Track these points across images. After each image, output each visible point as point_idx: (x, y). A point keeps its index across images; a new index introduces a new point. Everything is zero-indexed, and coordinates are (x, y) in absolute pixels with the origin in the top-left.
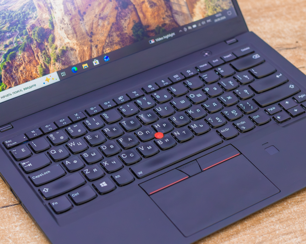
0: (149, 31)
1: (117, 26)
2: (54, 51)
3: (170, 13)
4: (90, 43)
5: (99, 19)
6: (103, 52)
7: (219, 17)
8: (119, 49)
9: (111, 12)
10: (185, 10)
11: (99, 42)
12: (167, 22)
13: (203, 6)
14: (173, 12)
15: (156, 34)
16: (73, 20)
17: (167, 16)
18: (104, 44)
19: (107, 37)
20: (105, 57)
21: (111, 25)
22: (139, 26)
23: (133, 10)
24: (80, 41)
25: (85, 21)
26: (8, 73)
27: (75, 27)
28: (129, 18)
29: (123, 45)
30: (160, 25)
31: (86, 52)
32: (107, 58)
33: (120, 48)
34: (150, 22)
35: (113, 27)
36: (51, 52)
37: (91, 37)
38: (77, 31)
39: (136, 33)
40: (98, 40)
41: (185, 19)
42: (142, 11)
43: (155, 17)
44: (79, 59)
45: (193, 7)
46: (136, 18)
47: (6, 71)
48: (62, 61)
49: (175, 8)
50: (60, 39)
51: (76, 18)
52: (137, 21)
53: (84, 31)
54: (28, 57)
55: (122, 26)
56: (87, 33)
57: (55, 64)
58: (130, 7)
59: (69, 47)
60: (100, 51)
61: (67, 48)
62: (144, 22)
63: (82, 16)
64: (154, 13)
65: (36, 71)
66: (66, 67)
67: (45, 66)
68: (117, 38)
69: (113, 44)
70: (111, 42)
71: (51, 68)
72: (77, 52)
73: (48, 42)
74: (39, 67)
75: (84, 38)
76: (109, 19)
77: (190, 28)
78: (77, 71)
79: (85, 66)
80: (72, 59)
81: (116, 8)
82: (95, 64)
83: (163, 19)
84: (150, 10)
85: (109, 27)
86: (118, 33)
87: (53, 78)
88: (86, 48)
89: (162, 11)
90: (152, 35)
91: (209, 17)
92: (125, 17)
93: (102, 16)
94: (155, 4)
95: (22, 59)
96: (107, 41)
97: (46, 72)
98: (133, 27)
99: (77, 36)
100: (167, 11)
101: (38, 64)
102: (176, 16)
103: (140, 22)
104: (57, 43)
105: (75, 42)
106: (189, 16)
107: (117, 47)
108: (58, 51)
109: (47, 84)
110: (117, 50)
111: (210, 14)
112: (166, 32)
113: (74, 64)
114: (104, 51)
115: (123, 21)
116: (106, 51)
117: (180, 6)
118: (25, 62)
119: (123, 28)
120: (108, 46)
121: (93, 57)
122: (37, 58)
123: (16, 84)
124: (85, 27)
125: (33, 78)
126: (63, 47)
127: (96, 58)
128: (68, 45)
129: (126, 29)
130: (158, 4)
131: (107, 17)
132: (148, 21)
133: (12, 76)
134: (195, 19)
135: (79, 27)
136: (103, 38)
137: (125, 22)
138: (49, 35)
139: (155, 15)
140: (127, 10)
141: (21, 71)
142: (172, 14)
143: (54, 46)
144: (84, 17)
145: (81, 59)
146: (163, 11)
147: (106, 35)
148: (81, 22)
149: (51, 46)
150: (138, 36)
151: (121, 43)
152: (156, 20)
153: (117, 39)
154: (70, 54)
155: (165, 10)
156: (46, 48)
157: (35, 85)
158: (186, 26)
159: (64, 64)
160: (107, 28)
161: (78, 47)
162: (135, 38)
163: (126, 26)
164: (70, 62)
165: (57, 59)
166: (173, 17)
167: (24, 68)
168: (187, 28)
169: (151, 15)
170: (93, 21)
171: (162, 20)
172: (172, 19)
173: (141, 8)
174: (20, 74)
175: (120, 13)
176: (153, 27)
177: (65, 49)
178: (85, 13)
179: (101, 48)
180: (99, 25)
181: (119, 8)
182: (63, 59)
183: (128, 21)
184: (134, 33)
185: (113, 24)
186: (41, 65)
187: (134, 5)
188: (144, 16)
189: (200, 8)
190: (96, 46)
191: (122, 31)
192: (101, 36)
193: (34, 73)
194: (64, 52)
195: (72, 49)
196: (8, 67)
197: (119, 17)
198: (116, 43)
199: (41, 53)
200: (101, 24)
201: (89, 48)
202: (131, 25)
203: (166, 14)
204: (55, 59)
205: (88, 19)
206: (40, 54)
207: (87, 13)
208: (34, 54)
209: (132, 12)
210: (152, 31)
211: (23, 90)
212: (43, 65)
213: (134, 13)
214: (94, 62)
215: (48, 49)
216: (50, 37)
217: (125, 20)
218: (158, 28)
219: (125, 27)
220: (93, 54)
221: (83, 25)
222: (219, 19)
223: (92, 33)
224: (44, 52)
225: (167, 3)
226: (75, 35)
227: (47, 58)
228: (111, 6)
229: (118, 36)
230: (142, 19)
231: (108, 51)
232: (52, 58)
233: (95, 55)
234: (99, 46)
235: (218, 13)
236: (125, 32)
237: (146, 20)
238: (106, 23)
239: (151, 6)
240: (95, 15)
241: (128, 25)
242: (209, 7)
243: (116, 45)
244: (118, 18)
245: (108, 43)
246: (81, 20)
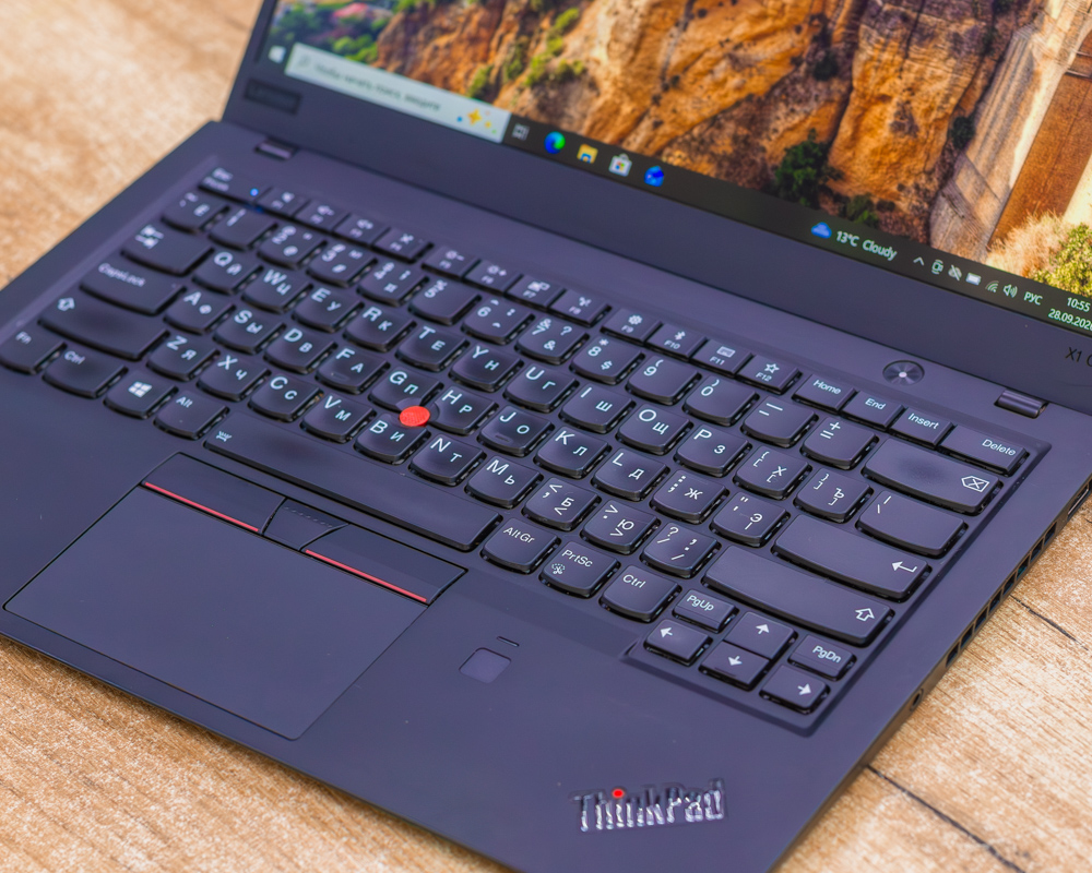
0: (828, 191)
1: (754, 112)
2: (550, 56)
3: (932, 187)
4: (648, 102)
5: (724, 57)
6: (660, 152)
7: (1076, 313)
8: (707, 177)
9: (774, 62)
10: (987, 211)
11: (673, 116)
12: (904, 205)
13: (1052, 241)
14: (946, 191)
15: (843, 214)
16: (660, 11)
17: (917, 187)
18: (681, 133)
19: (705, 120)
20: (655, 169)
21: (743, 95)
22: (815, 155)
23: (837, 97)
24: (630, 80)
25: (684, 36)
26: (406, 30)
27: (649, 31)
28: (808, 114)
29: (728, 174)
30: (875, 200)
31: (620, 119)
32: (656, 175)
33: (713, 175)
34: (855, 168)
35: (744, 105)
36: (540, 52)
37: (666, 89)
38: (645, 45)
39: (790, 171)
40: (674, 111)
41: (965, 238)
42: (858, 120)
43: (880, 163)
44: (587, 123)
45: (1019, 221)
46: (823, 128)
47: (406, 22)
48: (546, 97)
49: (964, 183)
50: (587, 39)
51: (670, 13)
52: (822, 139)
53: (660, 59)
54: (480, 24)
55: (769, 121)
56: (664, 70)
57: (521, 90)
58: (837, 86)
59: (591, 73)
60: (658, 142)
61: (585, 71)
62: (837, 157)
63: (690, 17)
64: (888, 153)
65: (467, 77)
66: (543, 119)
67: (499, 78)
68: (728, 141)
69: (703, 153)
70: (702, 142)
71: (507, 94)
72: (599, 102)
73: (553, 22)
74: (481, 68)
75: (646, 78)
76: (751, 76)
77: (955, 272)
78: (558, 151)
79: (588, 153)
80: (574, 111)
81: (796, 61)
82: (613, 168)
83: (901, 187)
84: (885, 133)
85: (732, 98)
86: (743, 131)
87: (489, 122)
88: (627, 109)
89: (917, 163)
90: (828, 206)
91: (1042, 287)
92: (800, 102)
93: (741, 53)
94: (913, 129)
95: (462, 20)
96: (696, 131)
97: (487, 94)
98: (795, 147)
99: (632, 60)
100: (929, 174)
101: (485, 60)
102: (945, 209)
103: (826, 148)
104: (573, 42)
105: (617, 70)
106: (986, 238)
107: (705, 168)
108: (557, 64)
109: (467, 126)
110: (701, 175)
111: (1054, 281)
112: (873, 229)
113: (565, 126)
114: (667, 151)
115: (782, 110)
116: (669, 155)
117: (983, 186)
118: (462, 32)
119: (767, 129)
120: (686, 145)
121: (624, 146)
122: (494, 43)
123: (401, 72)
124: (670, 52)
125: (446, 85)
126: (576, 63)
127: (632, 156)
128: (592, 67)
129: (773, 137)
130: (922, 134)
131: (750, 66)
132: (850, 159)
133: (407, 44)
134: (995, 261)
135: (659, 40)
136: (691, 116)
137: (787, 115)
138: (569, 7)
139: (886, 160)
140: (821, 85)
141: (436, 48)
142: (937, 195)
143: (559, 43)
144: (692, 25)
145: (592, 127)
146: (920, 166)
147: (707, 112)
148: (674, 30)
149: (552, 38)
150: (788, 179)
151: (726, 164)
152: (877, 177)
153: (724, 145)
154: (579, 91)
155: (929, 166)
156: (536, 36)
157: (437, 107)
158: (949, 259)
159: (542, 107)
160: (726, 96)
161: (612, 90)
162: (775, 178)
163: (781, 129)
164: (562, 115)
165: (538, 84)
166: (932, 202)
167: (448, 46)
168: (947, 268)
169: (874, 152)
170: (707, 50)
171: (894, 188)
172: (926, 206)
173: (865, 111)
174: (426, 53)
175: (795, 81)
176: (850, 189)
177: (578, 70)
178: (703, 14)
179: (665, 140)
180: (711, 72)
181: (804, 67)
182: (552, 94)
183: (797, 119)
184: (785, 161)
185: (750, 98)
186: (491, 69)
187: (851, 89)
188: (855, 138)
189: (1039, 241)
190: (657, 125)
191: (758, 134)
192: (691, 106)
193: (460, 75)
194: (568, 77)
195: (593, 85)
196: (416, 16)
197: (780, 91)
198: (713, 154)
199: (517, 37)
200: (720, 75)
201: (637, 114)
202: (794, 138)
203: (923, 180)
204: (532, 78)
205: (698, 36)
206: (510, 37)
207: (708, 19)
208: (497, 25)
209: (829, 101)
210: (838, 198)
211: (403, 96)
212: (494, 73)
213: (832, 110)
214: (616, 161)
215: (538, 41)
216: (570, 13)
217: (793, 111)
218: (865, 203)
219: (775, 131)
220: (631, 138)
221: (672, 41)
222: (1068, 318)
223: (676, 81)
224: (524, 39)
225: (951, 151)
226: (631, 54)
227: (517, 63)
228: (787, 45)
229: (735, 139)
230: (838, 142)
231: (676, 158)
232: (529, 71)
233: (635, 142)
234: (666, 129)
235: (1080, 297)
236: (765, 143)
237: (849, 154)
238: (734, 81)
239: (897, 127)
240: (724, 38)
241: (786, 128)
242: (1070, 258)
243: (709, 161)
244: (777, 92)
245: (693, 139)
246: (677, 24)
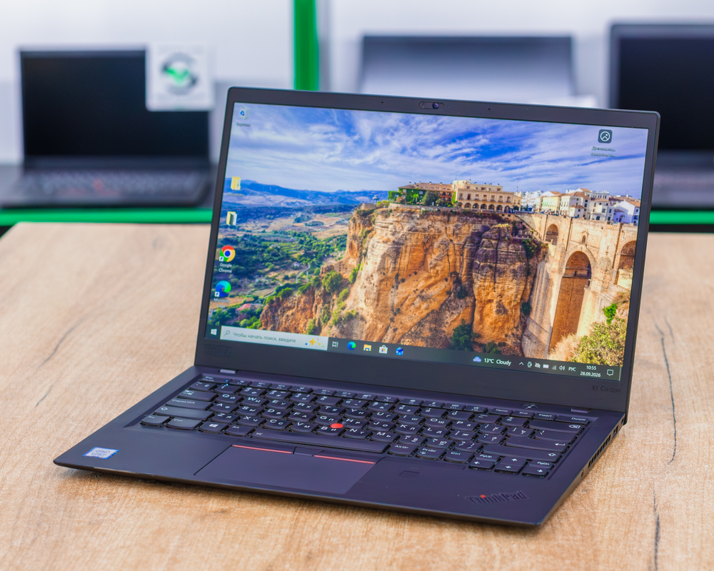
0: (476, 343)
1: (436, 317)
2: (340, 310)
3: (519, 333)
4: (389, 321)
5: (417, 297)
6: (399, 341)
7: (591, 371)
8: (422, 347)
9: (439, 295)
10: (545, 338)
11: (401, 325)
12: (509, 342)
13: (574, 345)
14: (526, 333)
15: (485, 351)
16: (384, 283)
17: (513, 334)
18: (406, 331)
19: (416, 324)
20: (399, 348)
21: (429, 311)
22: (466, 329)
23: (470, 304)
24: (378, 314)
25: (397, 291)
26: (271, 311)
27: (381, 292)
28: (459, 314)
29: (431, 345)
30: (497, 343)
31: (378, 331)
32: (400, 351)
33: (425, 346)
34: (485, 332)
35: (431, 315)
36: (335, 309)
37: (395, 314)
38: (381, 298)
39: (457, 338)
40: (401, 323)
41: (538, 350)
42: (481, 312)
43: (495, 328)
44: (364, 335)
45: (559, 339)
46: (467, 318)
47: (270, 307)
48: (343, 327)
49: (532, 329)
50: (354, 300)
51: (389, 283)
52: (468, 322)
53: (390, 303)
54: (305, 303)
55: (443, 320)
56: (392, 307)
57: (331, 327)
58: (468, 299)
59: (360, 314)
60: (397, 337)
61: (357, 314)
62: (476, 328)
63: (398, 283)
64: (497, 323)
65: (305, 325)
66: (344, 337)
67: (319, 323)
68: (428, 331)
69: (418, 338)
70: (417, 333)
71: (325, 330)
72: (367, 325)
73: (338, 296)
74: (311, 321)
75: (385, 312)
76: (431, 302)
77: (538, 365)
78: (353, 349)
79: (367, 348)
80: (357, 331)
81: (449, 293)
82: (380, 352)
83: (506, 336)
84: (494, 315)
85: (425, 313)
86: (433, 326)
87: (320, 343)
88: (380, 326)
89: (511, 324)
90: (478, 349)
91: (575, 364)
92: (454, 309)
93: (424, 294)
94: (505, 311)
95: (296, 302)
96: (413, 330)
97: (316, 331)
98: (457, 328)
99: (377, 305)
100: (517, 328)
101: (311, 317)
102: (527, 341)
103: (471, 325)
104: (349, 302)
105: (372, 311)
106: (547, 349)
107: (421, 344)
108: (344, 313)
109: (310, 346)
110: (420, 347)
111: (579, 361)
112: (499, 355)
113: (354, 338)
114: (402, 340)
115: (448, 314)
116: (403, 342)
117: (540, 329)
118: (298, 307)
119: (443, 323)
120: (410, 336)
121: (383, 341)
122: (313, 309)
123: (273, 329)
124: (393, 299)
125: (296, 331)
126: (352, 311)
127: (387, 345)
128: (360, 311)
129: (447, 326)
130: (510, 312)
131: (429, 298)
132: (482, 329)
133: (274, 317)
134: (552, 357)
135: (387, 295)
136: (409, 324)
137: (450, 316)
138: (343, 288)
139: (497, 326)
140: (462, 301)
141: (288, 316)
142: (522, 335)
143: (343, 304)
144: (400, 286)
145: (367, 336)
146: (512, 326)
147: (415, 321)
148: (392, 290)
149: (339, 303)
150: (458, 342)
151: (429, 341)
152: (495, 333)
153: (426, 333)
154: (356, 323)
155: (516, 325)
156: (332, 303)
157: (294, 341)
158: (534, 361)
159: (342, 332)
160: (422, 312)
161: (371, 319)
162: (452, 342)
163: (449, 322)
164: (352, 334)
165: (337, 323)
166: (521, 339)
167: (292, 314)
168: (534, 364)
169: (491, 324)
170: (409, 295)
171: (504, 337)
172: (519, 341)
173: (483, 308)
174: (284, 319)
175: (450, 301)
176: (485, 341)
177: (354, 314)
178: (403, 281)
179: (400, 335)
180: (413, 304)
181: (452, 295)
182: (345, 326)
183: (455, 317)
184: (454, 335)
185: (432, 311)
186: (315, 321)
187: (475, 300)
188: (482, 319)
189: (569, 346)
190: (395, 330)
191: (441, 326)
192: (408, 319)
193: (302, 325)
194: (350, 317)
195: (362, 319)
196: (275, 304)
197: (445, 306)
198: (422, 337)
199: (323, 306)
200: (417, 305)
201: (385, 327)
202: (456, 324)
203: (515, 331)
204: (334, 321)
205: (404, 290)
206: (320, 305)
207: (406, 282)
208: (313, 302)
209: (467, 307)
210: (481, 345)
211: (278, 339)
212: (317, 322)
213: (469, 310)
214: (381, 348)
215: (333, 305)
216: (344, 291)
217: (452, 313)
218: (492, 345)
219: (447, 323)
220: (385, 338)
221: (393, 294)
222: (588, 374)
223: (399, 309)
224: (326, 305)
225: (523, 317)
226: (376, 303)
227: (326, 316)
228: (443, 287)
229: (430, 329)
230: (475, 323)
231: (407, 342)
232: (332, 318)
233: (387, 339)
234: (400, 331)
235: (591, 365)
236: (444, 329)
237: (481, 326)
238: (424, 306)
239: (498, 312)
240: (415, 289)
241: (452, 321)
242: (583, 350)
243: (422, 341)
244: (444, 307)
245: (413, 333)
246: (393, 287)
